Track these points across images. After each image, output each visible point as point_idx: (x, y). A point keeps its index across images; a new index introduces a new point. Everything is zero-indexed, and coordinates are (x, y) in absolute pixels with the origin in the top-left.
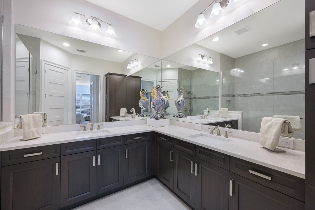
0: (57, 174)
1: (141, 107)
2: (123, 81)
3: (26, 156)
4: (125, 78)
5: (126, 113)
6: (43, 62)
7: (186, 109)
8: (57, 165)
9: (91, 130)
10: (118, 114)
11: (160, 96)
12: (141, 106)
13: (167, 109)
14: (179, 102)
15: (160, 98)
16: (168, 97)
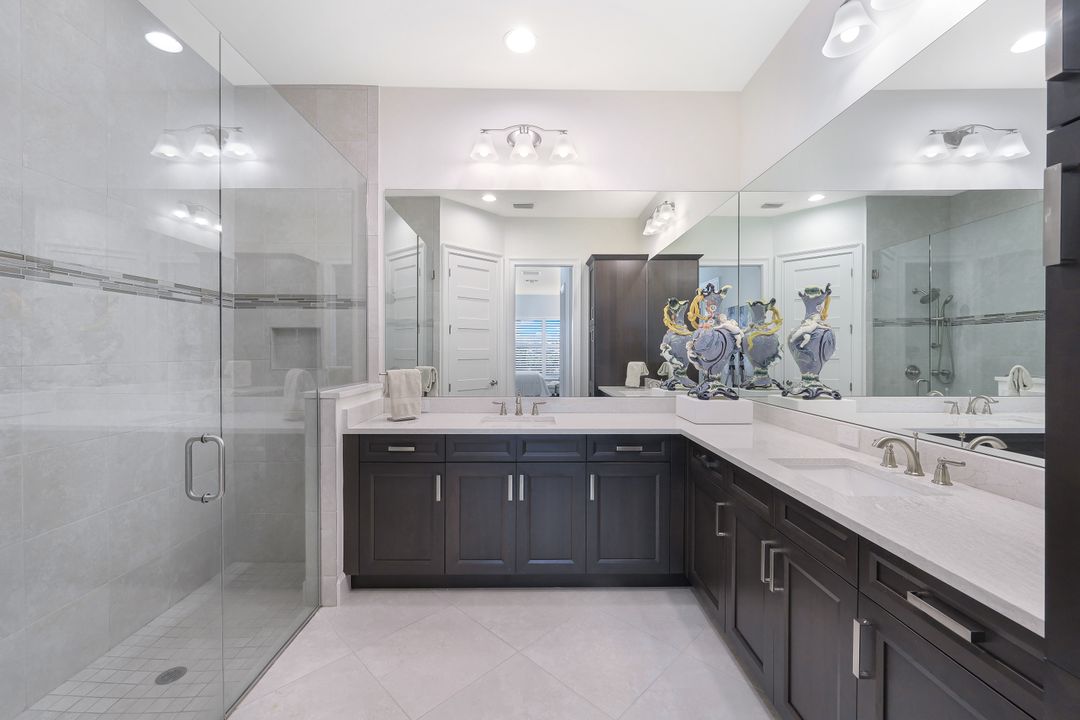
0: (438, 498)
1: (666, 355)
2: (637, 273)
3: (390, 449)
4: (644, 264)
5: (646, 376)
6: (446, 250)
7: (915, 368)
8: (438, 478)
9: (517, 414)
10: (620, 380)
11: (718, 322)
12: (667, 352)
13: (769, 367)
14: (801, 338)
15: (718, 327)
16: (777, 323)
